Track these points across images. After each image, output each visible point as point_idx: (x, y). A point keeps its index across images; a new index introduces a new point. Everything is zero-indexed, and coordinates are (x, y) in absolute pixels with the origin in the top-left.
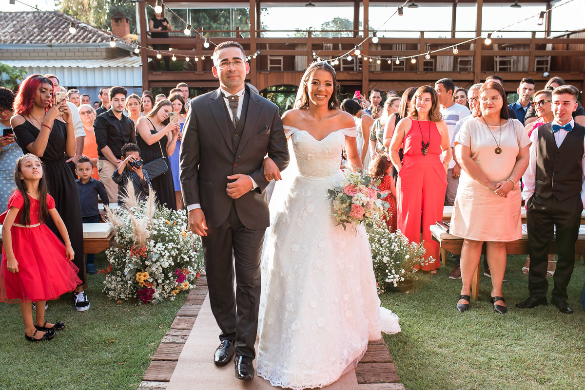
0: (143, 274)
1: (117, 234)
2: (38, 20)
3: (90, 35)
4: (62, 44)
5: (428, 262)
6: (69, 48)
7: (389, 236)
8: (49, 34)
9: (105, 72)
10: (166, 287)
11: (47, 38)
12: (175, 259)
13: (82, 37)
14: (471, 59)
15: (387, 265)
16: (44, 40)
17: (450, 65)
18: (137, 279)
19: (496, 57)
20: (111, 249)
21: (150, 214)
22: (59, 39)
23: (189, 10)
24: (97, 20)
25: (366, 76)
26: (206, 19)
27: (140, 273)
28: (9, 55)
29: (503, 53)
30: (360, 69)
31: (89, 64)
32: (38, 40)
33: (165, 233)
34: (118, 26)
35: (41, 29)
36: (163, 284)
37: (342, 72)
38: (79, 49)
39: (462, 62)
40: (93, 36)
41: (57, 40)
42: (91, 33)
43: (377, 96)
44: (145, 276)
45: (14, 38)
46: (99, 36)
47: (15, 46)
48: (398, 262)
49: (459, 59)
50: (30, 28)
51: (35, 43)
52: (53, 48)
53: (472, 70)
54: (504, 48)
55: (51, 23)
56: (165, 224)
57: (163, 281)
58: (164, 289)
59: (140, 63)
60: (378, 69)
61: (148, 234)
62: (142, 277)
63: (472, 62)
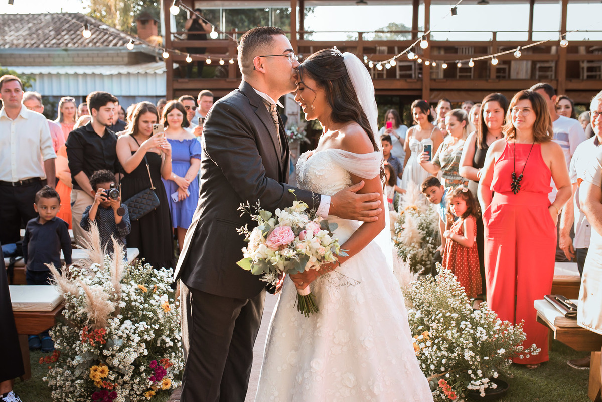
0: (100, 369)
1: (67, 306)
2: (56, 22)
3: (111, 38)
4: (80, 48)
5: (530, 353)
6: (87, 52)
7: (472, 315)
8: (66, 37)
9: (124, 79)
10: (136, 387)
11: (63, 42)
12: (150, 345)
13: (102, 40)
14: (553, 65)
15: (471, 363)
16: (60, 44)
17: (527, 72)
18: (91, 376)
19: (583, 62)
20: (58, 328)
21: (116, 277)
22: (76, 42)
23: (223, 10)
24: (124, 23)
25: (427, 85)
26: (245, 21)
27: (96, 367)
28: (21, 60)
29: (590, 57)
30: (420, 76)
31: (106, 71)
32: (53, 44)
33: (138, 304)
34: (145, 28)
35: (58, 31)
36: (132, 382)
37: (398, 80)
38: (98, 54)
39: (541, 69)
40: (114, 39)
41: (74, 44)
42: (112, 35)
43: (446, 107)
44: (102, 372)
45: (27, 41)
46: (121, 38)
47: (27, 50)
48: (487, 358)
49: (538, 65)
50: (46, 31)
51: (50, 47)
52: (69, 52)
53: (553, 77)
54: (592, 52)
55: (70, 25)
56: (139, 292)
57: (133, 378)
58: (133, 390)
59: (164, 69)
60: (441, 76)
61: (112, 306)
62: (99, 374)
63: (554, 68)
